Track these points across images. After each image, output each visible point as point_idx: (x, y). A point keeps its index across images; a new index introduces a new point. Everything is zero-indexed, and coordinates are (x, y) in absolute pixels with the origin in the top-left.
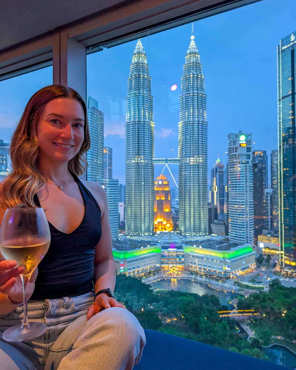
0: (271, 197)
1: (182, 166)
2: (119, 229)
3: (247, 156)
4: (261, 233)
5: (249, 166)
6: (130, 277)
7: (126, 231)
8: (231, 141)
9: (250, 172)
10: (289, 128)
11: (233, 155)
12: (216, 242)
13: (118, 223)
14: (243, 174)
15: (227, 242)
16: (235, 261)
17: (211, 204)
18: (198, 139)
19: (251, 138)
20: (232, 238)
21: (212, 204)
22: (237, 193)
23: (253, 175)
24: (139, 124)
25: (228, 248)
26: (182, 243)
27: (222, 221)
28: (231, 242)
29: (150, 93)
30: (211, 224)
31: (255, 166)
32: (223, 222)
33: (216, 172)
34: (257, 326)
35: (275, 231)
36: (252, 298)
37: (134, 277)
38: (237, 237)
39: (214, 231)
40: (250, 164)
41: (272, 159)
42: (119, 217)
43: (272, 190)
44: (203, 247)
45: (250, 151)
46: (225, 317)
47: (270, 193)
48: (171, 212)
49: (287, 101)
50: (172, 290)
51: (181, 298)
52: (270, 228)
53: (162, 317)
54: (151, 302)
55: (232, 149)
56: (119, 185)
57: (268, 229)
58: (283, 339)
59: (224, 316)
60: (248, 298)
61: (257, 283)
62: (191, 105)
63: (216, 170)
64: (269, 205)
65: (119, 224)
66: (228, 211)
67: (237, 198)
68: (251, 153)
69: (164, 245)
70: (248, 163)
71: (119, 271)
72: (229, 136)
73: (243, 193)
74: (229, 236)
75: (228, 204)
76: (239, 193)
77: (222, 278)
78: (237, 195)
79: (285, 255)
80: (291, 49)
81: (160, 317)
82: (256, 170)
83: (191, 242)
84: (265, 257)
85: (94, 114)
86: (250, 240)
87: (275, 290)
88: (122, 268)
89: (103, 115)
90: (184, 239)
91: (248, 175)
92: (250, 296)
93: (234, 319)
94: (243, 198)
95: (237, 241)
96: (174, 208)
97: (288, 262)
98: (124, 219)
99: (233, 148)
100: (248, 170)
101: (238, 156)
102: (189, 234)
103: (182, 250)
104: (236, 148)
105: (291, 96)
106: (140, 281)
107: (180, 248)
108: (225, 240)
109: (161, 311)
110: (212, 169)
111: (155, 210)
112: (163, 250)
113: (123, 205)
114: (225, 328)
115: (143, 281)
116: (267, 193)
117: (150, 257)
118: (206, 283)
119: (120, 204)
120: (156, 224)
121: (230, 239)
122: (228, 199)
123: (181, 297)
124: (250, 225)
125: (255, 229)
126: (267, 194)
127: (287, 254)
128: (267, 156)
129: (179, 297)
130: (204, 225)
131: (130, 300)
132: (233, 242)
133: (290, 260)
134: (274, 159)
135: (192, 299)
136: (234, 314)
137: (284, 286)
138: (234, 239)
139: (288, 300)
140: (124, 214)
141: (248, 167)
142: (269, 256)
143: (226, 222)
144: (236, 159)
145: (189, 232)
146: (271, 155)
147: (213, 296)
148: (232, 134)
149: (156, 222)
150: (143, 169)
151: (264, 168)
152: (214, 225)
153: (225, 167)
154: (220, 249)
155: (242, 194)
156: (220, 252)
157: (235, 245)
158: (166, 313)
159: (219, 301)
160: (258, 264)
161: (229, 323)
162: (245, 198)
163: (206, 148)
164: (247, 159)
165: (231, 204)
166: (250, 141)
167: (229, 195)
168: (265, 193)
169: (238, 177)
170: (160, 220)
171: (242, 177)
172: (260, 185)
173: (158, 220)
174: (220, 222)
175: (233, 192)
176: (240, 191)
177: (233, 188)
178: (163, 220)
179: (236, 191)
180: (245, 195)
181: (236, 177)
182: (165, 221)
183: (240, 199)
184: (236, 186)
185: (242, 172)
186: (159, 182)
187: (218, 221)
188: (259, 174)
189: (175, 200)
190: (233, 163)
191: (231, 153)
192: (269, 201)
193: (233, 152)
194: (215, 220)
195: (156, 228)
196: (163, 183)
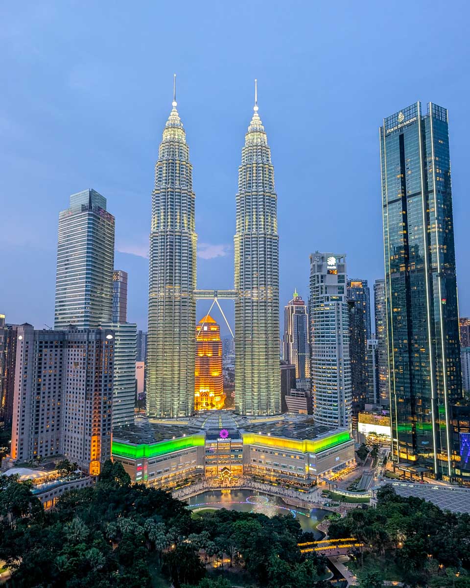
0: (376, 351)
1: (240, 303)
2: (136, 406)
3: (339, 289)
4: (362, 410)
5: (343, 305)
6: (153, 489)
7: (148, 409)
8: (314, 265)
9: (343, 313)
10: (400, 248)
11: (317, 287)
12: (294, 425)
13: (134, 397)
14: (334, 317)
15: (311, 425)
16: (323, 457)
18: (265, 261)
19: (344, 262)
20: (318, 419)
21: (287, 363)
23: (348, 317)
24: (172, 235)
25: (312, 435)
26: (239, 428)
27: (303, 390)
28: (317, 425)
29: (191, 188)
30: (286, 396)
31: (351, 304)
32: (304, 393)
33: (293, 312)
34: (361, 565)
35: (384, 406)
36: (352, 519)
37: (160, 489)
38: (326, 416)
39: (290, 406)
40: (344, 302)
41: (375, 293)
42: (136, 387)
43: (377, 341)
44: (273, 434)
45: (343, 282)
46: (309, 553)
47: (374, 345)
48: (222, 376)
49: (395, 208)
50: (223, 509)
51: (238, 523)
52: (375, 402)
53: (206, 559)
54: (186, 533)
55: (316, 278)
56: (137, 333)
57: (372, 403)
58: (401, 585)
59: (307, 551)
60: (345, 518)
61: (359, 491)
62: (254, 210)
63: (293, 309)
64: (374, 364)
65: (136, 399)
66: (312, 374)
67: (326, 354)
68: (345, 284)
69: (210, 432)
70: (340, 299)
71: (135, 478)
72: (311, 258)
73: (334, 346)
74: (314, 415)
75: (311, 364)
76: (328, 346)
77: (304, 485)
78: (326, 350)
79: (400, 445)
80: (399, 133)
81: (202, 558)
82: (353, 310)
83: (254, 426)
84: (371, 449)
85: (100, 219)
87: (387, 503)
88: (140, 473)
89: (114, 219)
90: (242, 422)
91: (341, 318)
92: (349, 514)
93: (323, 555)
94: (333, 354)
95: (326, 423)
96: (228, 369)
97: (404, 456)
98: (145, 390)
99: (318, 276)
100: (340, 310)
101: (326, 288)
102: (250, 412)
103: (240, 440)
104: (322, 277)
105: (401, 202)
106: (169, 495)
107: (237, 436)
108: (307, 421)
109: (204, 547)
110: (286, 308)
111: (197, 374)
112: (208, 441)
113: (143, 367)
114: (309, 572)
115: (175, 495)
116: (370, 346)
117: (187, 453)
118: (279, 495)
119: (138, 364)
120: (197, 398)
121: (315, 419)
122: (311, 355)
123: (238, 521)
124: (346, 397)
125: (353, 403)
126: (369, 348)
127: (403, 443)
128: (368, 289)
129: (234, 521)
130: (275, 397)
131: (152, 530)
132: (320, 425)
133: (407, 453)
134: (379, 293)
135: (255, 523)
136: (324, 547)
137: (399, 496)
138: (321, 420)
139: (407, 519)
140: (145, 381)
141: (340, 306)
142: (376, 446)
143: (309, 392)
144: (322, 293)
145: (250, 410)
146: (374, 287)
147: (290, 516)
148: (316, 255)
149: (197, 394)
150: (177, 307)
151: (365, 307)
152: (291, 397)
153: (307, 304)
154: (301, 437)
155: (332, 348)
156: (301, 441)
157: (324, 430)
158: (213, 551)
159: (299, 526)
160: (359, 459)
161: (315, 563)
162: (337, 354)
163: (276, 275)
164: (339, 293)
165: (316, 364)
166: (343, 266)
167: (313, 349)
168: (368, 347)
169: (327, 321)
170: (204, 391)
171: (332, 321)
172: (359, 334)
173: (201, 391)
174: (299, 392)
175: (318, 344)
176: (329, 342)
177: (319, 338)
178: (209, 390)
179: (324, 343)
180: (337, 350)
181: (323, 321)
182: (212, 392)
183: (330, 356)
184: (323, 335)
185: (332, 313)
186: (203, 327)
187: (297, 391)
188: (357, 317)
189: (229, 356)
190: (318, 299)
191: (314, 284)
192: (374, 359)
193: (318, 282)
194: (291, 389)
195: (197, 404)
196: (210, 329)
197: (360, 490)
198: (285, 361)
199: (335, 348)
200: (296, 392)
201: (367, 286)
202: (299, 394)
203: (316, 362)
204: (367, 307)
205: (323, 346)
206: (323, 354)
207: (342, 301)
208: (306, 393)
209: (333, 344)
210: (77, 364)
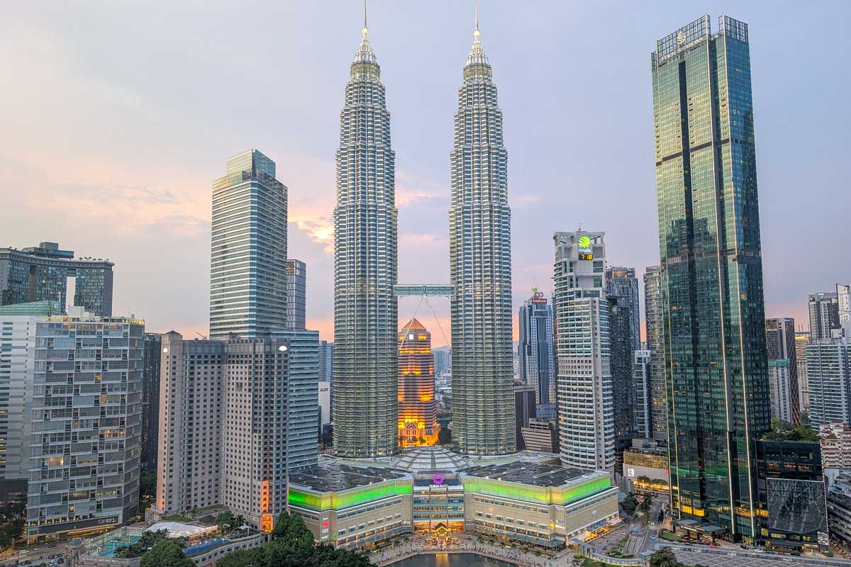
0: (648, 367)
1: (458, 302)
2: (319, 442)
3: (595, 280)
4: (628, 445)
5: (600, 302)
6: (343, 551)
7: (335, 447)
8: (560, 248)
9: (601, 313)
10: (680, 222)
11: (565, 278)
12: (534, 468)
13: (317, 430)
14: (588, 319)
15: (558, 468)
16: (576, 510)
17: (521, 384)
18: (491, 244)
19: (602, 243)
20: (567, 459)
21: (523, 383)
22: (577, 359)
23: (609, 320)
24: (365, 211)
25: (559, 481)
26: (460, 471)
27: (546, 419)
28: (565, 467)
29: (389, 146)
30: (522, 429)
31: (612, 301)
32: (547, 424)
33: (531, 314)
35: (658, 441)
37: (353, 551)
38: (578, 456)
39: (528, 442)
40: (602, 297)
41: (646, 285)
42: (320, 415)
43: (649, 352)
44: (505, 478)
45: (601, 270)
47: (645, 358)
48: (434, 402)
49: (674, 166)
52: (647, 437)
55: (563, 266)
56: (320, 344)
57: (643, 436)
61: (624, 557)
62: (476, 173)
63: (531, 310)
64: (645, 384)
65: (319, 432)
66: (558, 399)
67: (577, 370)
68: (603, 274)
69: (420, 476)
70: (596, 294)
71: (319, 538)
72: (555, 238)
73: (588, 359)
74: (561, 454)
75: (557, 383)
76: (580, 359)
77: (549, 548)
78: (577, 364)
79: (681, 494)
80: (678, 61)
82: (615, 309)
83: (479, 468)
84: (640, 500)
85: (267, 190)
86: (607, 463)
88: (326, 531)
89: (286, 191)
90: (463, 463)
91: (597, 320)
94: (588, 370)
95: (578, 464)
96: (442, 392)
97: (688, 510)
98: (331, 420)
99: (565, 262)
100: (597, 310)
101: (577, 280)
102: (474, 450)
103: (460, 488)
104: (571, 264)
105: (681, 157)
106: (365, 560)
107: (456, 482)
108: (552, 462)
110: (521, 308)
111: (400, 398)
112: (417, 488)
113: (329, 390)
115: (372, 560)
116: (640, 359)
117: (389, 504)
118: (513, 561)
119: (322, 385)
120: (401, 430)
121: (562, 460)
122: (557, 370)
124: (605, 429)
125: (616, 437)
126: (638, 362)
127: (687, 492)
128: (637, 280)
130: (508, 429)
132: (570, 467)
133: (692, 506)
134: (651, 286)
137: (681, 565)
138: (571, 460)
140: (331, 407)
141: (597, 304)
142: (648, 497)
143: (554, 423)
144: (571, 286)
145: (474, 447)
146: (645, 278)
148: (561, 234)
149: (402, 426)
150: (373, 308)
151: (632, 306)
152: (530, 429)
153: (550, 303)
154: (544, 482)
155: (586, 361)
156: (543, 489)
157: (575, 473)
160: (625, 514)
162: (592, 370)
164: (595, 286)
165: (564, 383)
166: (601, 248)
167: (559, 364)
168: (636, 360)
169: (578, 325)
170: (410, 421)
171: (586, 324)
172: (624, 342)
173: (406, 421)
174: (541, 423)
175: (567, 356)
176: (582, 354)
177: (568, 349)
178: (417, 420)
179: (574, 354)
180: (592, 364)
181: (573, 325)
182: (421, 423)
183: (583, 373)
184: (574, 344)
185: (585, 314)
186: (408, 336)
187: (537, 421)
188: (621, 320)
189: (444, 375)
190: (565, 294)
191: (561, 274)
192: (644, 377)
193: (566, 271)
194: (530, 419)
195: (401, 439)
196: (418, 338)
197: (626, 555)
198: (521, 381)
199: (590, 362)
200: (536, 423)
201: (634, 276)
202: (540, 425)
203: (564, 381)
204: (634, 306)
205: (573, 359)
206: (574, 370)
207: (599, 296)
208: (550, 425)
209: (587, 356)
210: (240, 386)
